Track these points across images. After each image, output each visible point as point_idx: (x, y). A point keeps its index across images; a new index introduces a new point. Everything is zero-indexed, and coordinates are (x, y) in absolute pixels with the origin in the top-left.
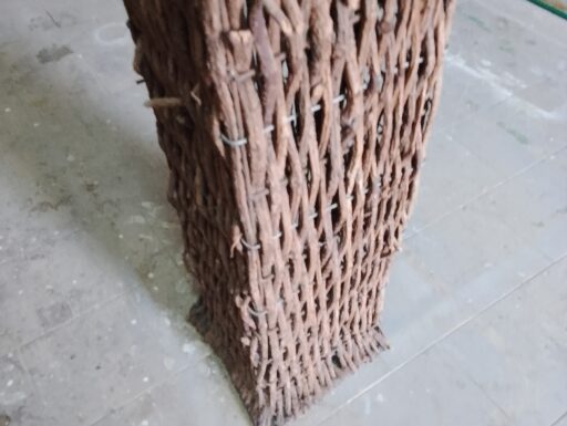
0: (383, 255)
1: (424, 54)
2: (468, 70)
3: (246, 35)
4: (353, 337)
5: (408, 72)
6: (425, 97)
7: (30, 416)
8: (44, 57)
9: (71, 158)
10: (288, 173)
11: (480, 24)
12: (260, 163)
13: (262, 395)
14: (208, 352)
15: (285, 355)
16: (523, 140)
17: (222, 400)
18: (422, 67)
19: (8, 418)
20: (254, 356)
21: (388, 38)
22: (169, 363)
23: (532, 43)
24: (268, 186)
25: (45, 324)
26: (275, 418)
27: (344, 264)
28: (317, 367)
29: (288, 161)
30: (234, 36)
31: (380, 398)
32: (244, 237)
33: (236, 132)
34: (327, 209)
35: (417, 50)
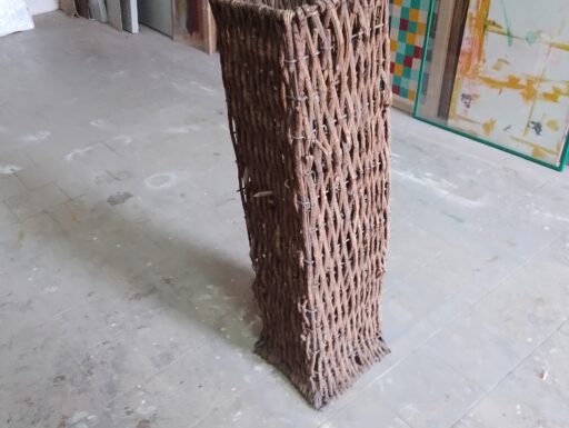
0: (377, 277)
1: (381, 161)
2: (416, 180)
3: (312, 157)
4: (366, 342)
5: (375, 169)
6: (384, 181)
7: (163, 419)
8: (112, 201)
9: (149, 264)
10: (326, 219)
11: (421, 150)
12: (314, 214)
13: (313, 383)
14: (271, 369)
15: (327, 348)
16: (460, 221)
17: (287, 394)
18: (381, 166)
19: (147, 422)
20: (308, 350)
21: (364, 155)
22: (247, 378)
23: (458, 159)
24: (317, 226)
25: (158, 366)
26: (324, 398)
27: (356, 279)
28: (346, 363)
29: (326, 213)
30: (307, 158)
31: (389, 381)
32: (306, 258)
33: (305, 198)
34: (344, 241)
35: (377, 159)
